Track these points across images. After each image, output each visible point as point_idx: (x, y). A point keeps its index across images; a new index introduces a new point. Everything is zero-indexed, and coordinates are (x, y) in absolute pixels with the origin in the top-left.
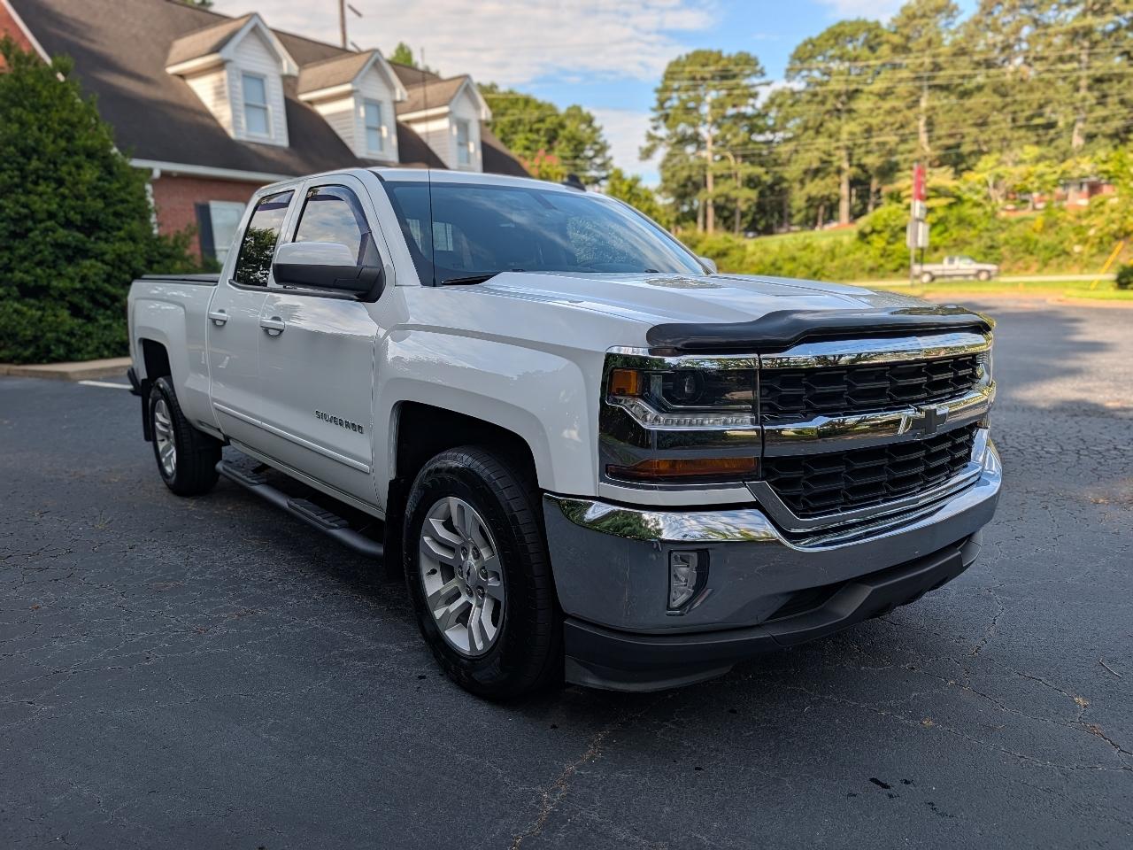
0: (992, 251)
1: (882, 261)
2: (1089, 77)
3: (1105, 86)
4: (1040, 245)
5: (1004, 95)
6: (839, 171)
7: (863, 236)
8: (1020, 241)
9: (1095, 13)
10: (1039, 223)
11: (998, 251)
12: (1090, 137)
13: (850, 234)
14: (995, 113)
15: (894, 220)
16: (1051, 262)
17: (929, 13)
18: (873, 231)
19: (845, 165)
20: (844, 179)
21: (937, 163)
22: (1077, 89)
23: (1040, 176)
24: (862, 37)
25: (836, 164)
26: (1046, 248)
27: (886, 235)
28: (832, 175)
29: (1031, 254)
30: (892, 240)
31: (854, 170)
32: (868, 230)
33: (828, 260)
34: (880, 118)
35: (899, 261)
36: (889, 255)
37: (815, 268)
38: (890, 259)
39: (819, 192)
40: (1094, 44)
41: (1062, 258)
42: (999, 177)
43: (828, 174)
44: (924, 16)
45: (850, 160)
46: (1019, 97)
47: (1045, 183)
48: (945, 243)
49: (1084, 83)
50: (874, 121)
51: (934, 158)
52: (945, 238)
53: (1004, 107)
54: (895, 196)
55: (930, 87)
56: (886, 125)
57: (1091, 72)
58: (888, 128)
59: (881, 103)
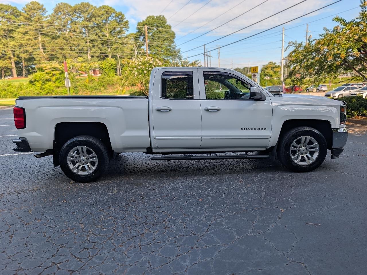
0: (76, 88)
1: (41, 91)
2: (89, 39)
3: (94, 43)
4: (89, 87)
5: (67, 41)
6: (10, 58)
7: (31, 82)
8: (84, 86)
9: (87, 21)
10: (87, 80)
11: (78, 88)
12: (92, 57)
13: (26, 81)
14: (65, 46)
15: (43, 77)
16: (93, 92)
17: (36, 9)
18: (35, 81)
19: (12, 56)
20: (12, 61)
21: (48, 59)
22: (86, 42)
23: (85, 67)
24: (10, 11)
25: (9, 56)
26: (91, 88)
27: (41, 82)
28: (7, 59)
29: (87, 89)
30: (43, 84)
31: (16, 58)
32: (33, 80)
33: (20, 90)
34: (25, 41)
35: (47, 91)
36: (43, 89)
37: (15, 93)
38: (44, 90)
39: (3, 65)
40: (89, 30)
41: (96, 91)
42: (73, 66)
43: (6, 59)
44: (35, 9)
45: (14, 55)
46: (71, 42)
47: (86, 69)
48: (61, 85)
49: (88, 41)
50: (23, 42)
51: (47, 57)
52: (61, 84)
53: (67, 44)
54: (41, 69)
55: (41, 34)
56: (28, 44)
57: (90, 38)
58: (28, 45)
59: (24, 36)
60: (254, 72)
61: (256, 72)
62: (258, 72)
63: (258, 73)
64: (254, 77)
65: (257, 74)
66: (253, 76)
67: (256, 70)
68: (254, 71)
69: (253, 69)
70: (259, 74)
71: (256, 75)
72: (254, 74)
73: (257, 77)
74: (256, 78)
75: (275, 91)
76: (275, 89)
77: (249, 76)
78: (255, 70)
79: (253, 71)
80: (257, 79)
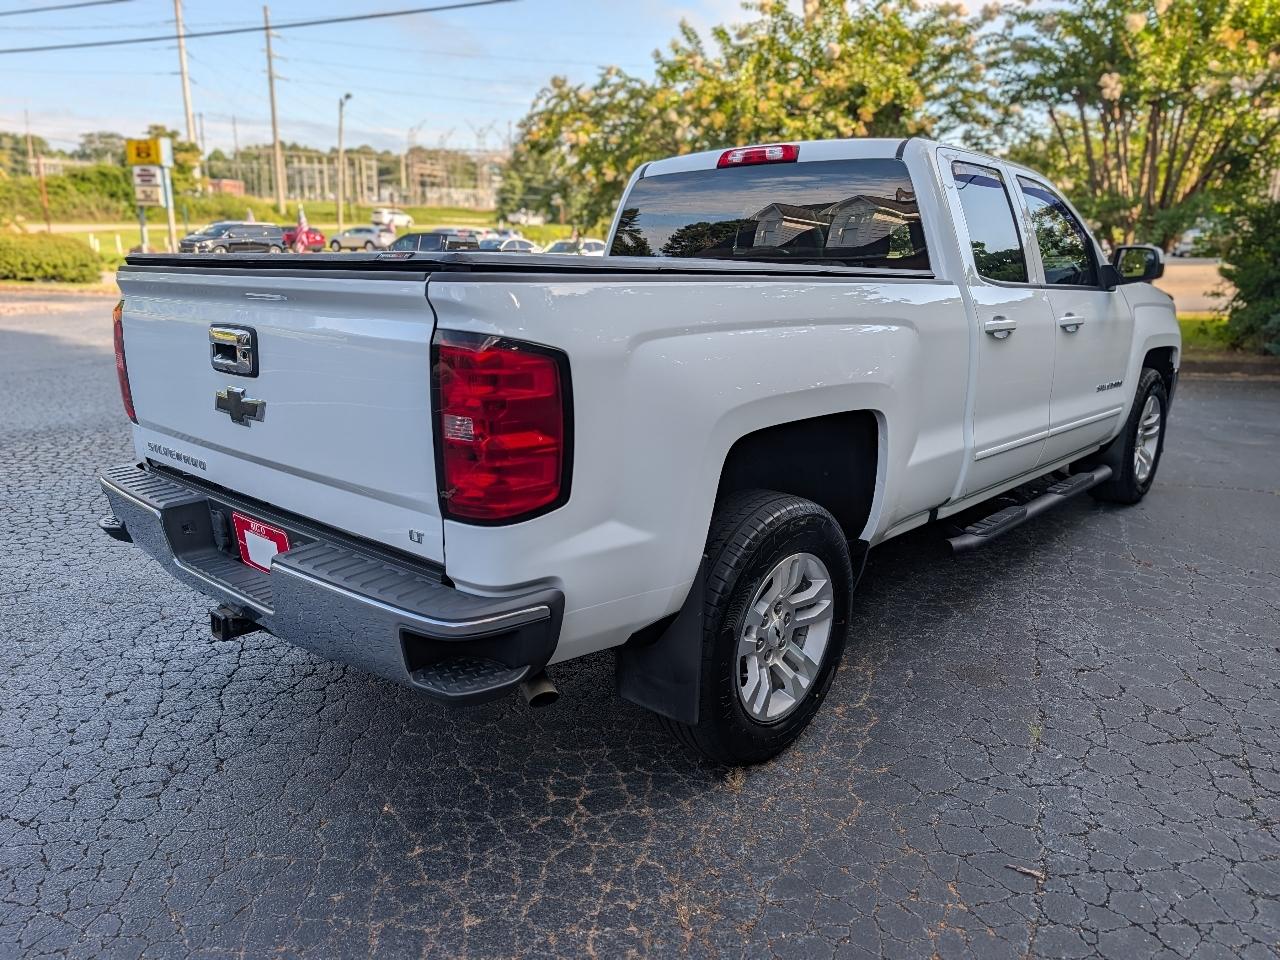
60: (139, 160)
61: (152, 163)
62: (164, 164)
63: (162, 167)
64: (143, 181)
65: (158, 172)
66: (139, 176)
67: (153, 152)
68: (143, 155)
69: (138, 149)
70: (167, 171)
71: (153, 176)
72: (144, 170)
73: (158, 180)
74: (157, 186)
75: (252, 243)
76: (251, 235)
77: (75, 176)
78: (148, 155)
79: (139, 155)
80: (160, 191)
